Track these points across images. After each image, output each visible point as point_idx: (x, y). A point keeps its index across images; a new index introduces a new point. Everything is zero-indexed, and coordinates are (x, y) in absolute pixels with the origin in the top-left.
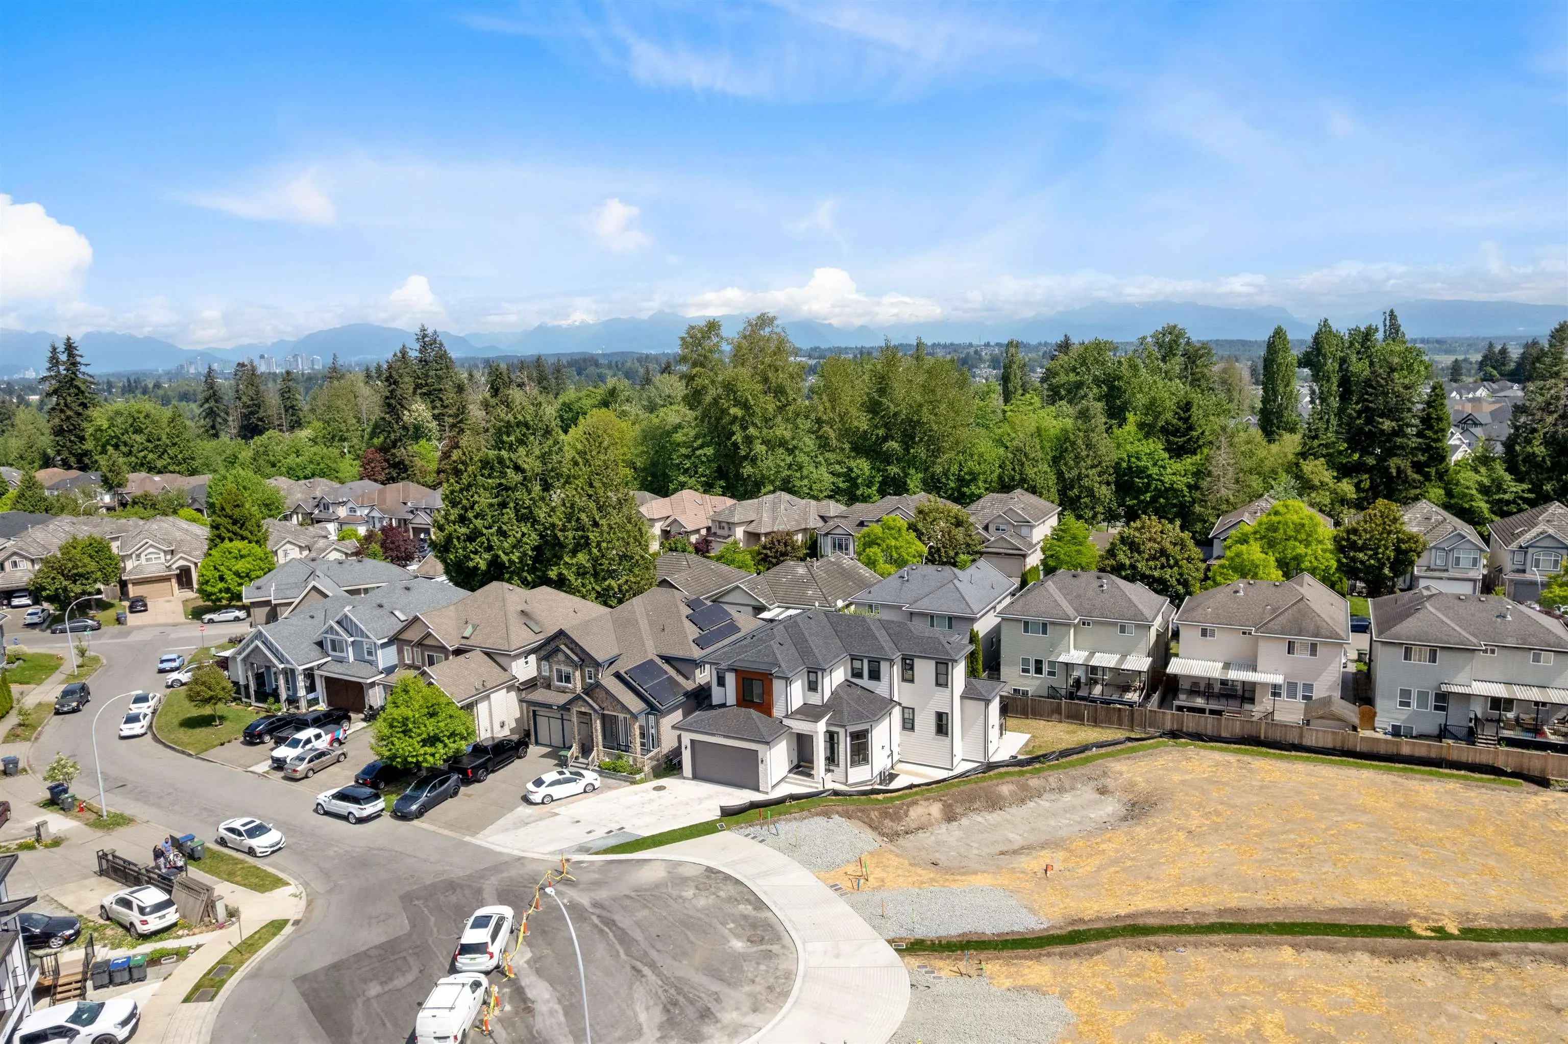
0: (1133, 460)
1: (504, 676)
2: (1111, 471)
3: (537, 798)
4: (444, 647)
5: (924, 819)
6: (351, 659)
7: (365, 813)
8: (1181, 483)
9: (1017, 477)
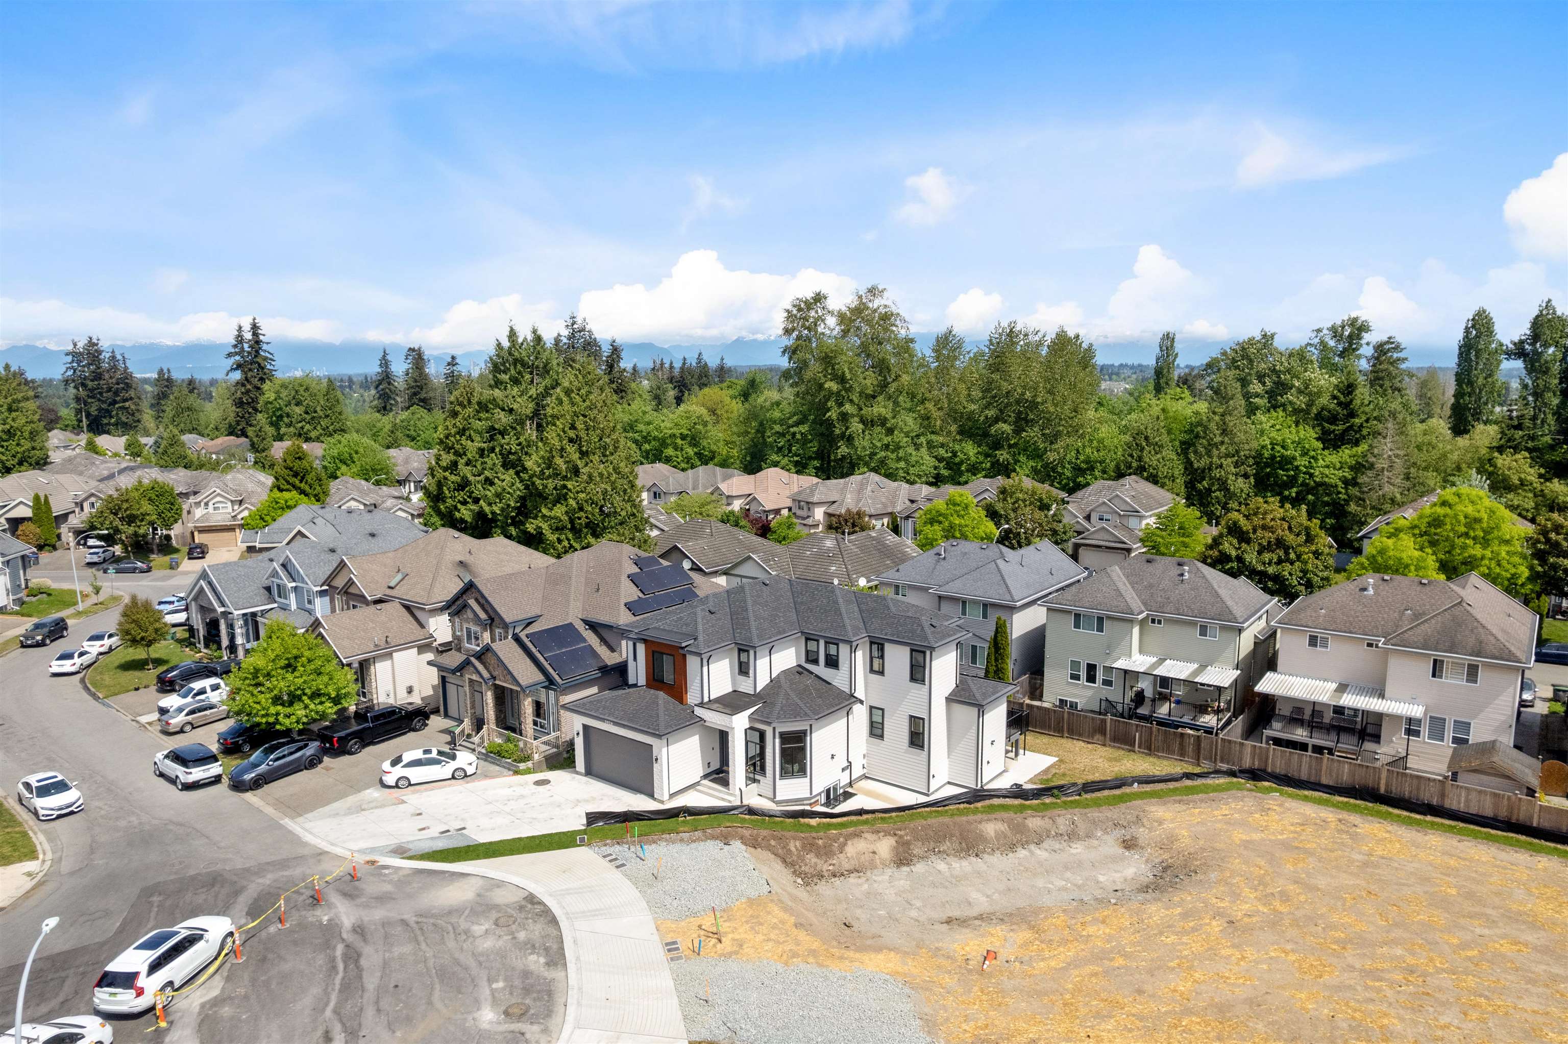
0: (1278, 448)
1: (418, 633)
2: (1251, 461)
3: (390, 780)
4: (363, 597)
5: (865, 858)
6: (294, 606)
7: (191, 779)
8: (1334, 477)
9: (1135, 464)
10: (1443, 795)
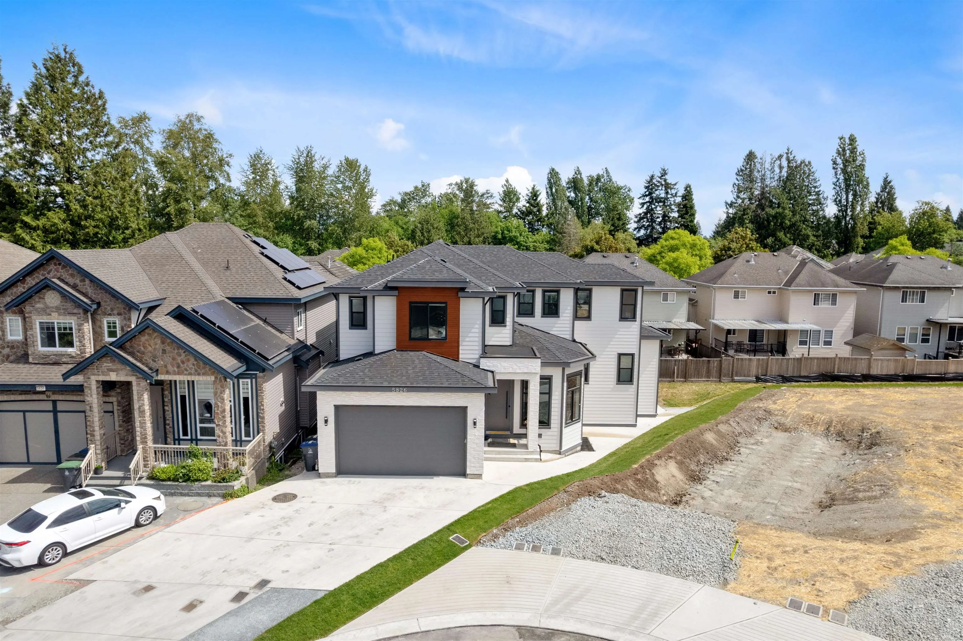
5: (675, 483)
10: (869, 367)
